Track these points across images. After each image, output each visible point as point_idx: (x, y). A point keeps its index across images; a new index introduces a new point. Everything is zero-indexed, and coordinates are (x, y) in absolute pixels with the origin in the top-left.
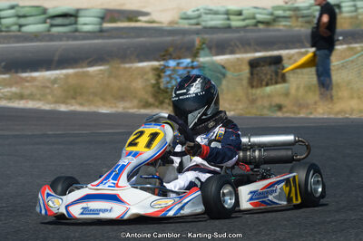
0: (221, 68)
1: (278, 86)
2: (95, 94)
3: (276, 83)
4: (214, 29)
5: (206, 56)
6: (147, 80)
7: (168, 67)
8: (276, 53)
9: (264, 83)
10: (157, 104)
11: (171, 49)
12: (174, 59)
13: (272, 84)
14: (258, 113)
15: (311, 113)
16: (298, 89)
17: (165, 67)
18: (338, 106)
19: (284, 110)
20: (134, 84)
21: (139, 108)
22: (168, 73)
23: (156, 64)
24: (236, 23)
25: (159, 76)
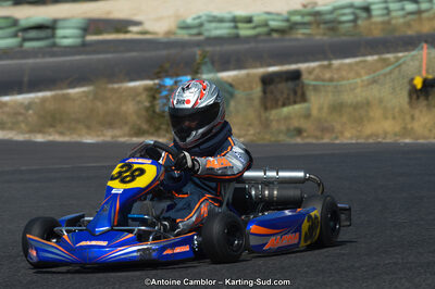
0: (227, 86)
1: (297, 107)
2: (78, 121)
3: (295, 103)
4: (219, 40)
5: (210, 72)
6: (139, 102)
7: (164, 86)
8: (293, 67)
9: (280, 103)
10: (152, 130)
11: (167, 65)
12: (171, 76)
13: (289, 104)
14: (273, 139)
15: (337, 138)
16: (320, 109)
17: (161, 86)
18: (369, 129)
19: (305, 134)
20: (124, 108)
21: (131, 136)
22: (165, 93)
23: (149, 83)
24: (245, 31)
25: (154, 98)
